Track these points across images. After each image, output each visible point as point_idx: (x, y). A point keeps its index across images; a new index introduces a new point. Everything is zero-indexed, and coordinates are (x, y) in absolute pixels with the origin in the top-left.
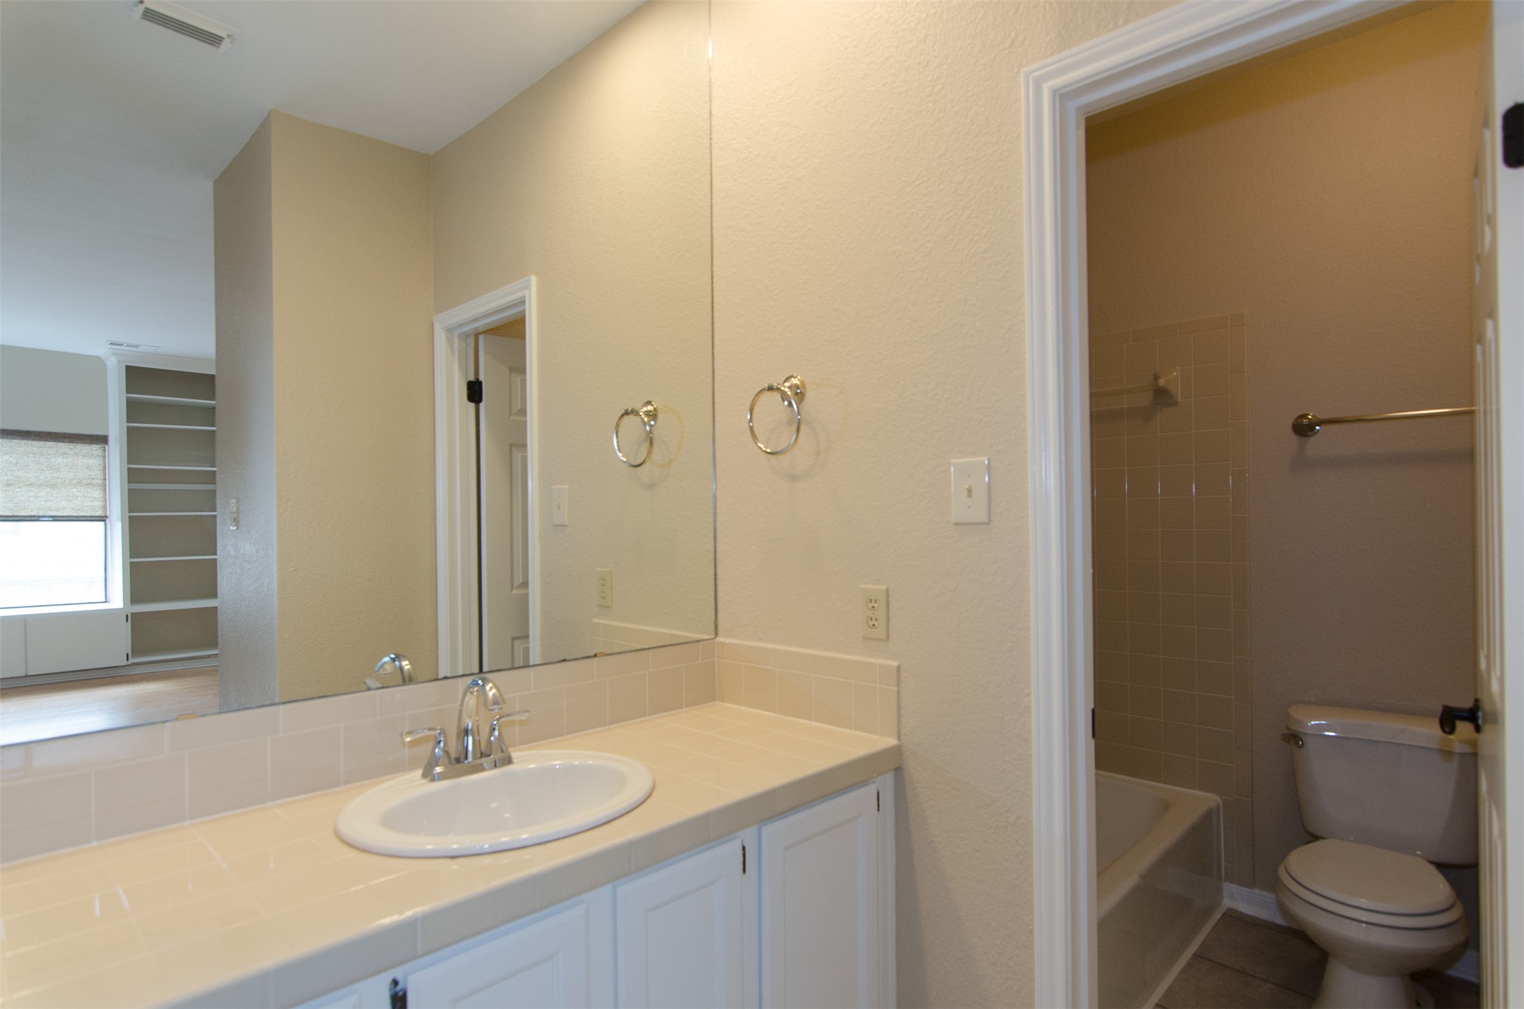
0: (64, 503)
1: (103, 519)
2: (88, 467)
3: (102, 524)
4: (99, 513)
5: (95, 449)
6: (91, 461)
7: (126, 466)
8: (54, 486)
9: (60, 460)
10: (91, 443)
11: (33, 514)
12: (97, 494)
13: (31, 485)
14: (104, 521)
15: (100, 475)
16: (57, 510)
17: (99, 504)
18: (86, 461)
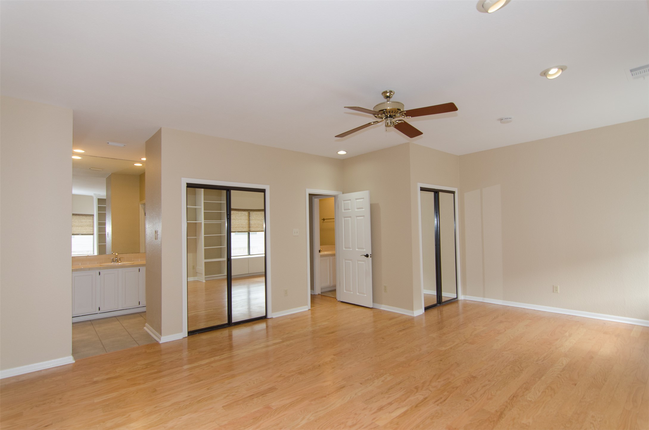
0: (84, 231)
1: (93, 234)
2: (90, 222)
3: (92, 236)
4: (92, 233)
5: (91, 217)
6: (90, 220)
7: (98, 222)
8: (82, 226)
9: (83, 220)
10: (90, 216)
11: (77, 233)
12: (92, 228)
13: (77, 226)
14: (93, 235)
15: (92, 223)
16: (82, 232)
17: (92, 231)
18: (89, 220)
